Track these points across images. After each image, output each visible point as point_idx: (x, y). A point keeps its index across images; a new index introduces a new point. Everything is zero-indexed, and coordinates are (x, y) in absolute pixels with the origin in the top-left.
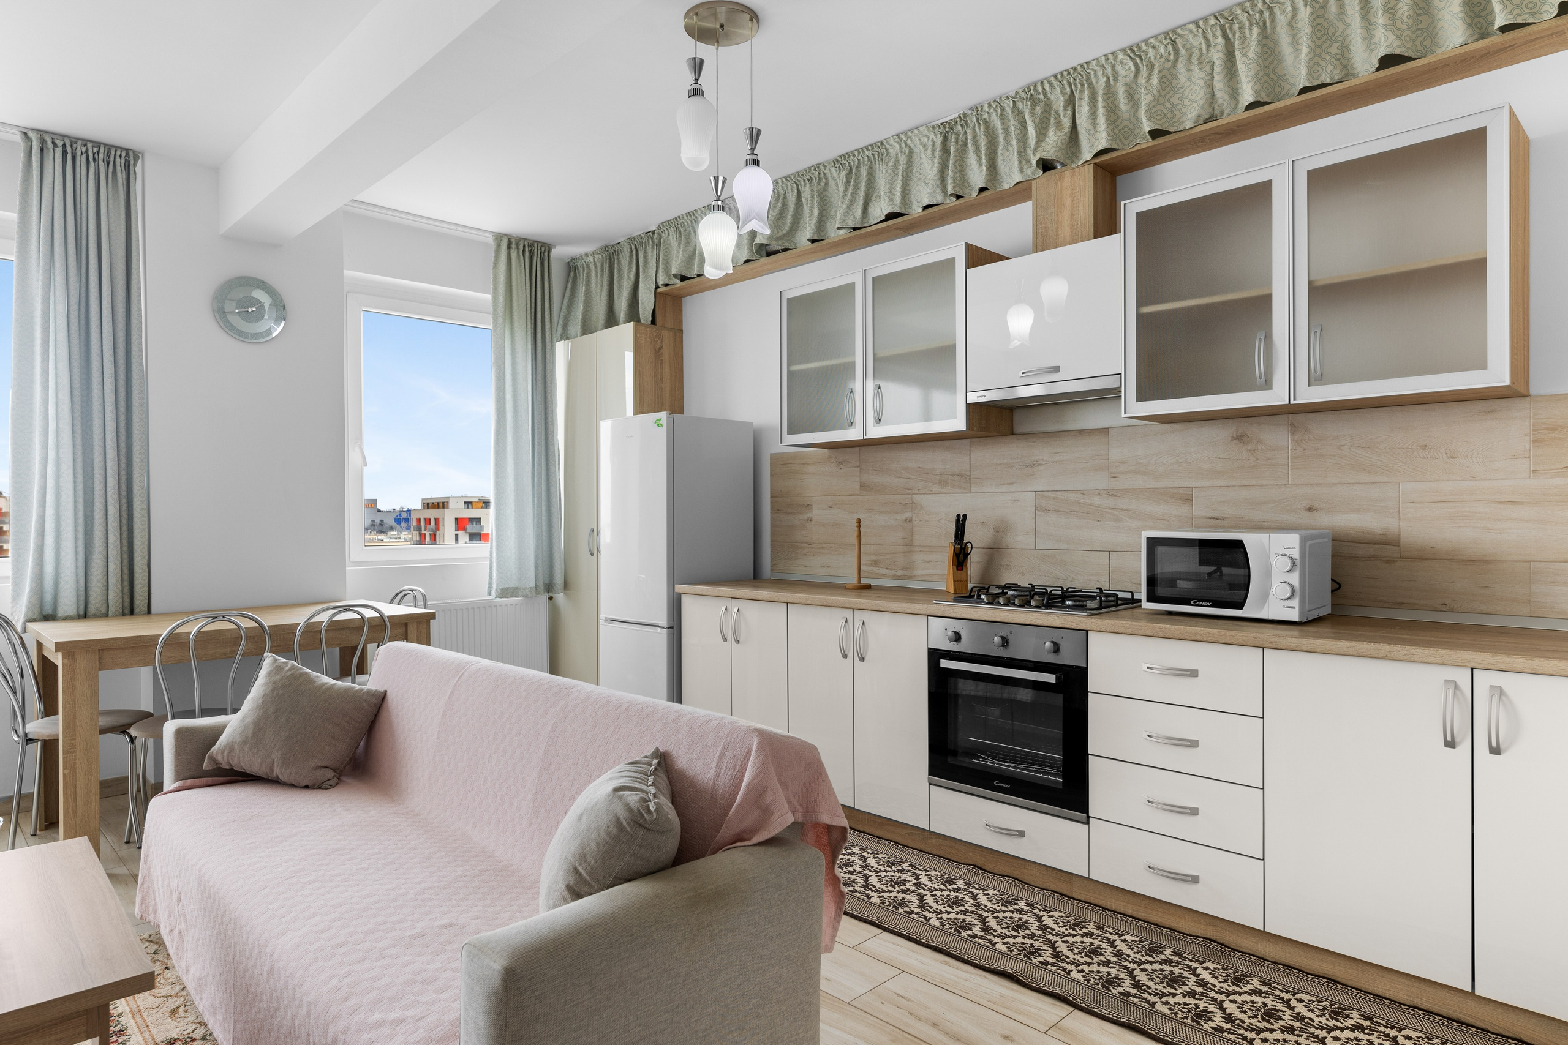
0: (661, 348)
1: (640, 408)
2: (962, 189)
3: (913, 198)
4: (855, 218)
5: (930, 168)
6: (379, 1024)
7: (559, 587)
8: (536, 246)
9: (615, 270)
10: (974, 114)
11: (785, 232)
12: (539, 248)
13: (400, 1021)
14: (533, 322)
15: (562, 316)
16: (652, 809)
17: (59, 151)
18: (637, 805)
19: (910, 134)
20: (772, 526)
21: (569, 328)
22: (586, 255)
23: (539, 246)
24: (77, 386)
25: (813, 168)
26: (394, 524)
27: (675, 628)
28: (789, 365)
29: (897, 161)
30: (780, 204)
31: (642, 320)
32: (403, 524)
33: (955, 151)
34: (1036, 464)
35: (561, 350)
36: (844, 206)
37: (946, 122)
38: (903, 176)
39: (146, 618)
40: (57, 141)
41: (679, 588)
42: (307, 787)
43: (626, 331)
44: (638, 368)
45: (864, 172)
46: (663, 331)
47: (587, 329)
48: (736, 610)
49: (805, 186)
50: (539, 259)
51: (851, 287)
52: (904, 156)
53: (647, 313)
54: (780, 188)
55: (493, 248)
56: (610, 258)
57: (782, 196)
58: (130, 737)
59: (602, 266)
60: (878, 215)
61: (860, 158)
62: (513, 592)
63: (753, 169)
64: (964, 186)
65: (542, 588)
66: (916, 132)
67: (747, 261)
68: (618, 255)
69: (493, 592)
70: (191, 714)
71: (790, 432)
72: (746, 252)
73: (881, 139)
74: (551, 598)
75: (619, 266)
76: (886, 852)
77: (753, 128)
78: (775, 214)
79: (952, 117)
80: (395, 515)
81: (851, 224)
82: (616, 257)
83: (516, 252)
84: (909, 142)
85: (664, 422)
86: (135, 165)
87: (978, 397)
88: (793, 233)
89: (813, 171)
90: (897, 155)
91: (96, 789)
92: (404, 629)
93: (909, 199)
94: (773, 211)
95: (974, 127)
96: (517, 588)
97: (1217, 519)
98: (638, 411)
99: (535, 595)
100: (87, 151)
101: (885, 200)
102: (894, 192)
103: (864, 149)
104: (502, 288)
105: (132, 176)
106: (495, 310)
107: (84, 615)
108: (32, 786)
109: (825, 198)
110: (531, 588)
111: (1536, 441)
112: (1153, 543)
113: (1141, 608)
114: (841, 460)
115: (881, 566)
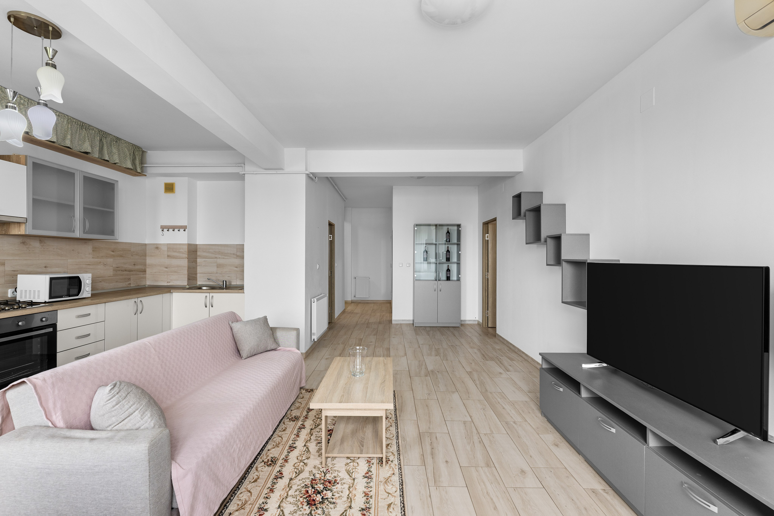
97: (15, 271)
111: (93, 251)
112: (51, 279)
113: (47, 301)
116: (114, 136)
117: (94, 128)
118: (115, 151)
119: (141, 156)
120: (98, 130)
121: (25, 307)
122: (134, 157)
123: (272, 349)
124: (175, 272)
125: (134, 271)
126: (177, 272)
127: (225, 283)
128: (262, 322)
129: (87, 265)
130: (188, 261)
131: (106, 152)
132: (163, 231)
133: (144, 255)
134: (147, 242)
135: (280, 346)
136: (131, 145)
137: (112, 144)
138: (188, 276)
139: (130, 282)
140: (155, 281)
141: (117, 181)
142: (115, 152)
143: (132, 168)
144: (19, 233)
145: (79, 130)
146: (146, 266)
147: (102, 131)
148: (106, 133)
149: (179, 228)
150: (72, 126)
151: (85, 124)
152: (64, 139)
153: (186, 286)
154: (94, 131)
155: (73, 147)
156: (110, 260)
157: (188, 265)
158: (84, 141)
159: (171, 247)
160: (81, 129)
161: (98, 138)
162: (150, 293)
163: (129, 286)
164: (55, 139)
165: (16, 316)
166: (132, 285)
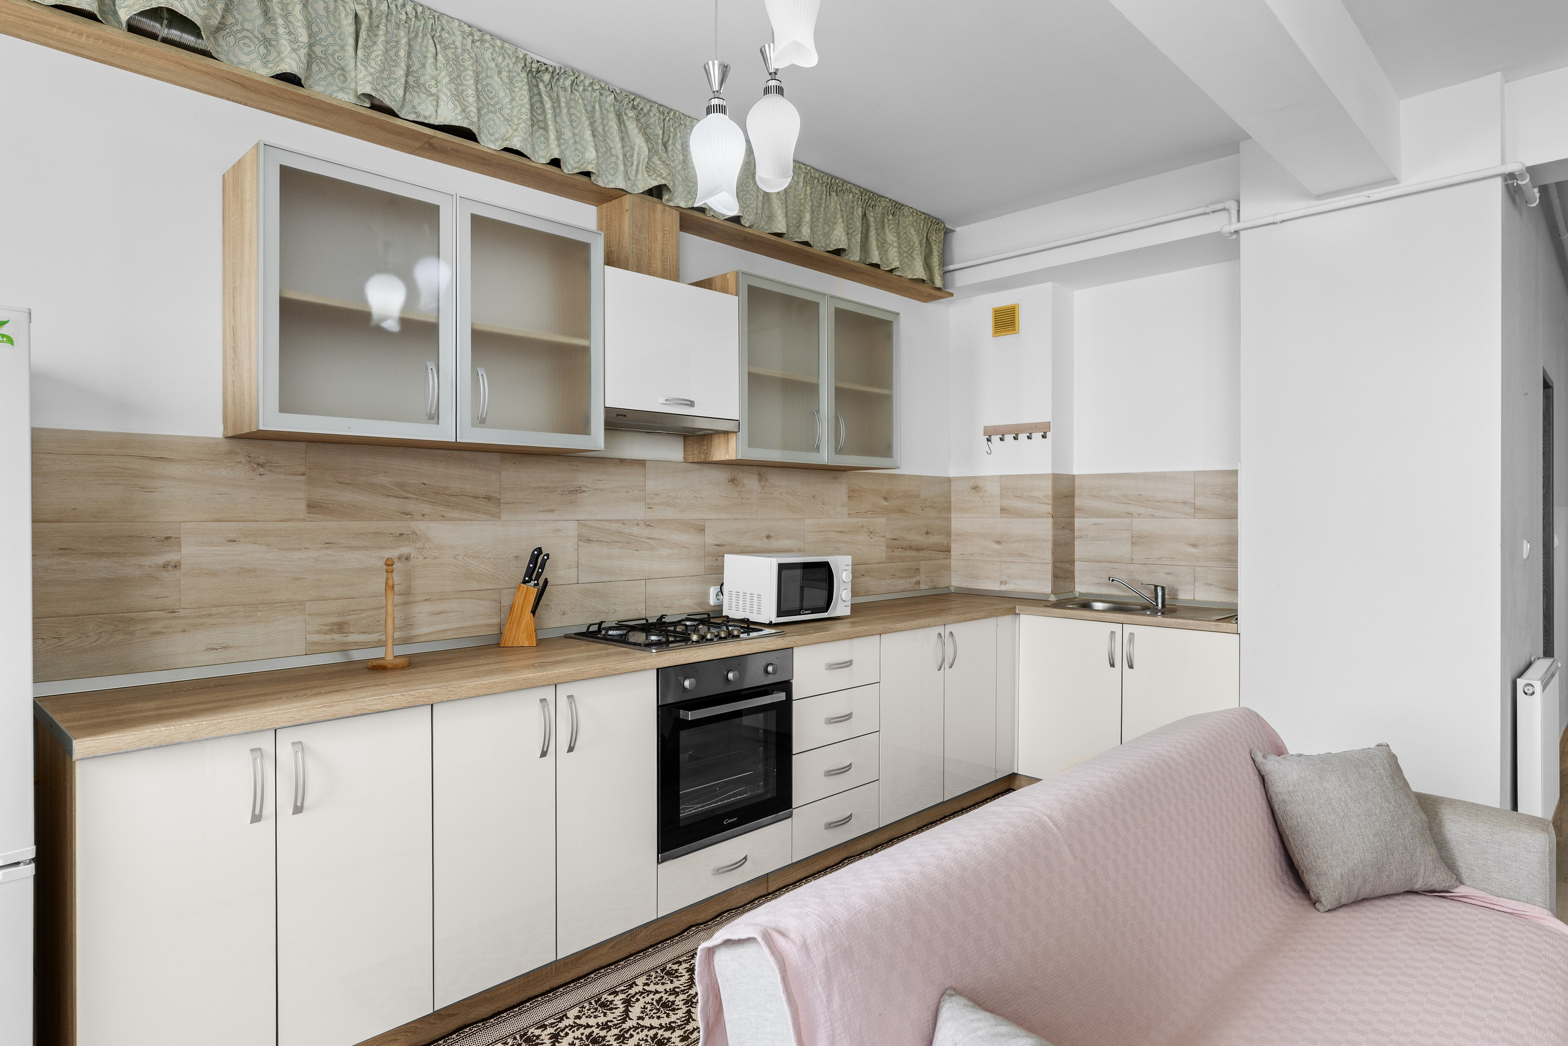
34: (578, 490)
97: (719, 545)
111: (849, 497)
112: (782, 567)
113: (773, 622)
114: (262, 460)
115: (352, 630)
116: (890, 200)
117: (852, 186)
118: (892, 237)
119: (941, 245)
120: (860, 191)
121: (738, 636)
122: (927, 251)
123: (1432, 888)
124: (1021, 555)
125: (928, 549)
126: (1025, 555)
127: (1160, 593)
128: (1382, 771)
129: (839, 532)
130: (1054, 524)
131: (875, 243)
132: (989, 443)
133: (946, 508)
134: (952, 473)
135: (1462, 883)
136: (923, 216)
137: (886, 221)
138: (1054, 567)
139: (918, 578)
140: (972, 578)
141: (898, 314)
142: (892, 240)
143: (925, 278)
144: (727, 457)
145: (824, 196)
146: (950, 537)
147: (867, 190)
148: (874, 194)
149: (1029, 430)
150: (813, 190)
151: (835, 180)
152: (799, 225)
153: (1049, 595)
154: (851, 196)
155: (814, 242)
156: (880, 521)
157: (1054, 536)
158: (834, 224)
159: (1011, 485)
160: (828, 194)
161: (860, 209)
162: (970, 613)
163: (917, 587)
164: (785, 226)
165: (724, 657)
166: (922, 587)
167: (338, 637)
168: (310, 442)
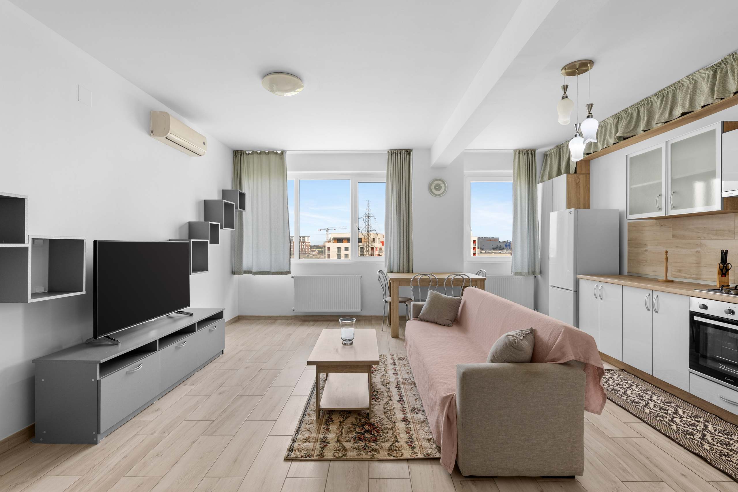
0: (579, 182)
1: (568, 206)
2: (723, 95)
3: (696, 103)
4: (665, 118)
5: (706, 88)
6: (441, 383)
7: (538, 273)
8: (529, 151)
9: (561, 154)
10: (731, 57)
11: (631, 129)
12: (531, 151)
13: (446, 383)
14: (528, 178)
15: (541, 174)
16: (516, 342)
17: (395, 153)
18: (512, 340)
19: (694, 74)
20: (628, 253)
21: (544, 178)
22: (551, 150)
23: (531, 150)
24: (398, 213)
25: (644, 100)
26: (505, 247)
27: (577, 291)
28: (630, 185)
29: (688, 88)
30: (629, 118)
31: (571, 172)
32: (508, 247)
33: (719, 77)
35: (540, 187)
36: (659, 114)
37: (714, 65)
38: (690, 94)
39: (412, 274)
40: (394, 151)
41: (578, 276)
42: (444, 325)
43: (564, 177)
44: (568, 191)
45: (670, 96)
46: (580, 175)
47: (550, 177)
48: (601, 286)
49: (641, 108)
50: (531, 155)
51: (660, 150)
52: (691, 85)
53: (573, 169)
54: (630, 111)
55: (513, 154)
56: (559, 150)
57: (630, 114)
58: (406, 304)
59: (556, 153)
60: (677, 114)
61: (668, 90)
62: (519, 274)
63: (590, 119)
64: (725, 93)
65: (531, 273)
66: (697, 73)
67: (614, 144)
68: (562, 148)
69: (513, 273)
70: (418, 301)
71: (631, 214)
72: (613, 140)
73: (678, 80)
74: (535, 277)
75: (563, 152)
76: (664, 396)
77: (589, 104)
78: (626, 122)
79: (718, 62)
80: (505, 243)
81: (663, 121)
82: (561, 149)
83: (522, 154)
84: (694, 78)
85: (573, 212)
86: (411, 153)
87: (728, 194)
88: (636, 128)
89: (644, 101)
90: (688, 85)
91: (398, 318)
92: (476, 282)
93: (695, 104)
94: (625, 121)
95: (732, 63)
96: (521, 272)
98: (568, 208)
99: (527, 275)
100: (400, 152)
101: (680, 108)
102: (685, 102)
103: (670, 86)
104: (516, 168)
105: (410, 156)
106: (514, 176)
107: (399, 272)
108: (387, 314)
109: (652, 111)
110: (526, 273)
114: (662, 224)
115: (683, 272)
167: (679, 274)
168: (673, 218)
